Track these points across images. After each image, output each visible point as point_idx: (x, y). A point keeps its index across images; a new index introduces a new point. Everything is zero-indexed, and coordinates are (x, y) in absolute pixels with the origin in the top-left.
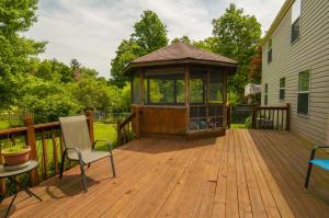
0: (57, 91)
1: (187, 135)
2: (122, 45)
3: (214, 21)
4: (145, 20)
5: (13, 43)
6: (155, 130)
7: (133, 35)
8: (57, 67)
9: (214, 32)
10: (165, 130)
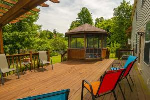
0: (46, 43)
1: (85, 60)
2: (73, 23)
3: (115, 9)
4: (82, 11)
5: (32, 26)
6: (74, 58)
7: (77, 18)
8: (48, 33)
9: (115, 14)
10: (77, 58)
